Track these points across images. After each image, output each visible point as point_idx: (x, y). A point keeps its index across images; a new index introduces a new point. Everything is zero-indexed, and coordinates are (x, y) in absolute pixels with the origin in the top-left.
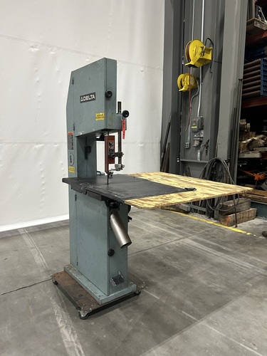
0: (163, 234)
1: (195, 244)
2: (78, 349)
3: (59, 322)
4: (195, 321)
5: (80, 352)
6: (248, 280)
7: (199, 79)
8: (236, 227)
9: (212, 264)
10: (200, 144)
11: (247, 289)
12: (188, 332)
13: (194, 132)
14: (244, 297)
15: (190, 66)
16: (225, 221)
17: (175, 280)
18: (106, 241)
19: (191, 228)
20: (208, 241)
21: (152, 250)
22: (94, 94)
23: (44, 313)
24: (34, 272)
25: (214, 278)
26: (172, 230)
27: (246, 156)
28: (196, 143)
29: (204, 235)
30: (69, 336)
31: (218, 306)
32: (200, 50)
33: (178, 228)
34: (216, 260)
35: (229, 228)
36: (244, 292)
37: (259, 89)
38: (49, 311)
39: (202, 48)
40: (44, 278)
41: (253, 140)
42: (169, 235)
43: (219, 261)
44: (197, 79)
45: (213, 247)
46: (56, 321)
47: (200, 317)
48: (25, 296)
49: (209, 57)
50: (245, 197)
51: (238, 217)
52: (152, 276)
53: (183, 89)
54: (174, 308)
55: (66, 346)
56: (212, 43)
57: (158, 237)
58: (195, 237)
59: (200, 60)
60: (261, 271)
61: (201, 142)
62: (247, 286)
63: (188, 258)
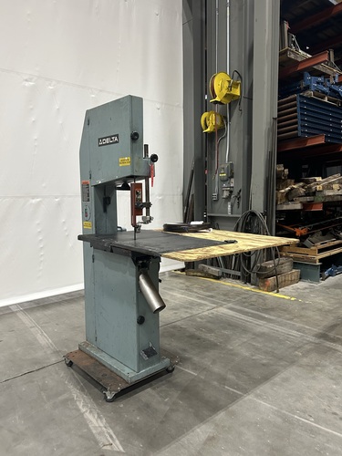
0: (192, 303)
1: (231, 313)
2: (109, 433)
3: (81, 407)
4: (241, 396)
5: (111, 437)
6: (297, 349)
7: (226, 118)
8: (278, 292)
9: (254, 334)
10: (230, 195)
11: (296, 359)
12: (234, 407)
13: (223, 181)
14: (294, 367)
15: (216, 102)
16: (264, 286)
17: (212, 354)
18: (135, 306)
19: (225, 295)
20: (247, 310)
21: (182, 322)
22: (117, 136)
23: (61, 398)
24: (40, 354)
25: (257, 349)
26: (203, 299)
27: (285, 207)
28: (226, 194)
29: (242, 303)
30: (96, 420)
31: (266, 379)
32: (227, 84)
33: (209, 296)
34: (259, 330)
35: (270, 293)
36: (292, 362)
37: (296, 129)
38: (65, 396)
39: (229, 82)
40: (54, 360)
41: (292, 189)
42: (200, 305)
43: (262, 331)
44: (224, 118)
45: (253, 316)
46: (77, 405)
47: (246, 391)
48: (33, 382)
49: (237, 92)
50: (286, 257)
51: (280, 280)
52: (185, 350)
53: (208, 130)
54: (215, 383)
55: (94, 432)
56: (240, 76)
57: (187, 308)
58: (230, 305)
59: (226, 96)
60: (311, 339)
61: (231, 192)
62: (296, 356)
63: (225, 329)
